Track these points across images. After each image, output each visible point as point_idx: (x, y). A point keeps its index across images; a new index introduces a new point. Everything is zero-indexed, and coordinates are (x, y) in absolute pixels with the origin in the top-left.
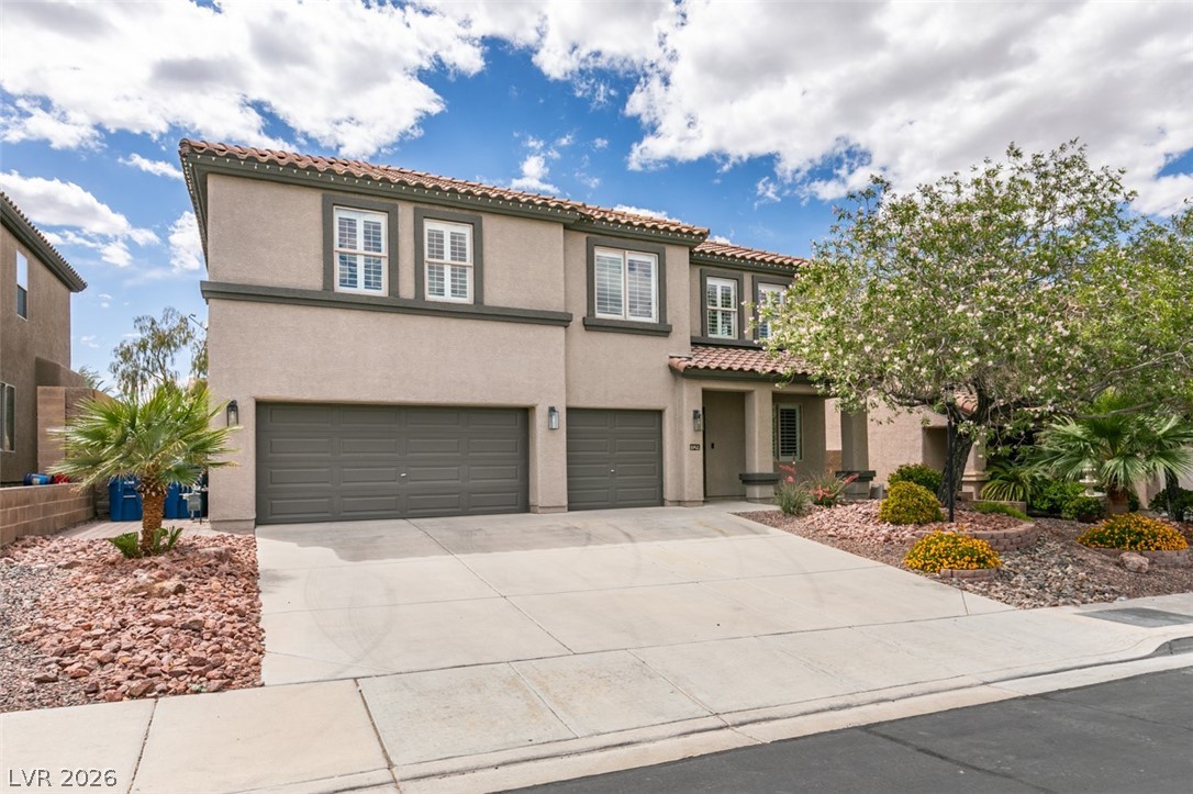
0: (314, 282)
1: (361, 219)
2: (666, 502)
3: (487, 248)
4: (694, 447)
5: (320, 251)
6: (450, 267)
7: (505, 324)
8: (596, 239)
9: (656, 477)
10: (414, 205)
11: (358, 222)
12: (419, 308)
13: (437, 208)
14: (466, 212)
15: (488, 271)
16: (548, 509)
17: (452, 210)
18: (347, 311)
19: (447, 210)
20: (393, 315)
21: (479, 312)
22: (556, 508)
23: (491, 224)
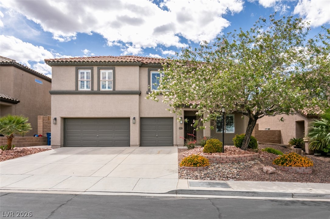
0: (73, 88)
1: (85, 71)
2: (174, 145)
3: (117, 75)
4: (180, 128)
5: (75, 81)
6: (108, 81)
7: (121, 95)
8: (150, 69)
9: (171, 137)
10: (97, 66)
11: (85, 73)
12: (99, 93)
13: (103, 66)
14: (111, 66)
15: (117, 81)
16: (134, 146)
17: (107, 66)
18: (81, 95)
19: (106, 66)
20: (92, 95)
21: (114, 93)
22: (136, 145)
23: (118, 69)
